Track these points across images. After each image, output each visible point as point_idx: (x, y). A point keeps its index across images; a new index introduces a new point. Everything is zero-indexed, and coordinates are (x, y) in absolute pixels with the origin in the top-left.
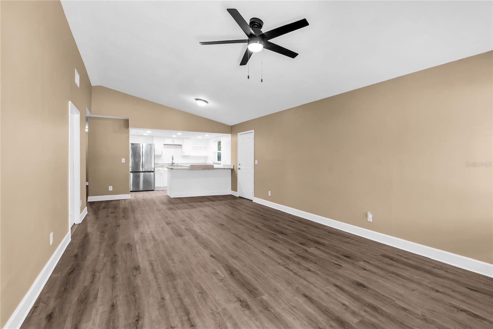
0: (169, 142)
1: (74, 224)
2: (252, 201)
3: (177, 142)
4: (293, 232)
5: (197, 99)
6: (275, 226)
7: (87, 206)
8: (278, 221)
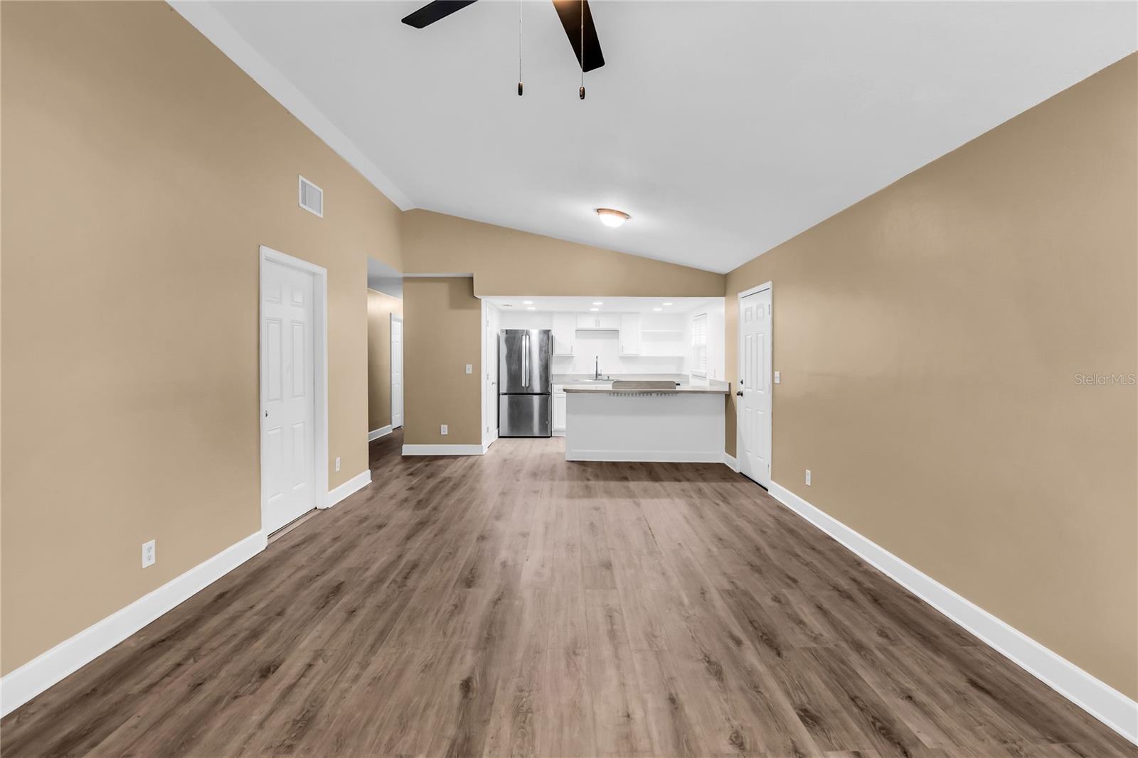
0: (589, 323)
1: (316, 508)
2: (767, 490)
3: (605, 324)
4: (813, 645)
5: (599, 210)
6: (767, 602)
7: (369, 469)
8: (795, 581)
